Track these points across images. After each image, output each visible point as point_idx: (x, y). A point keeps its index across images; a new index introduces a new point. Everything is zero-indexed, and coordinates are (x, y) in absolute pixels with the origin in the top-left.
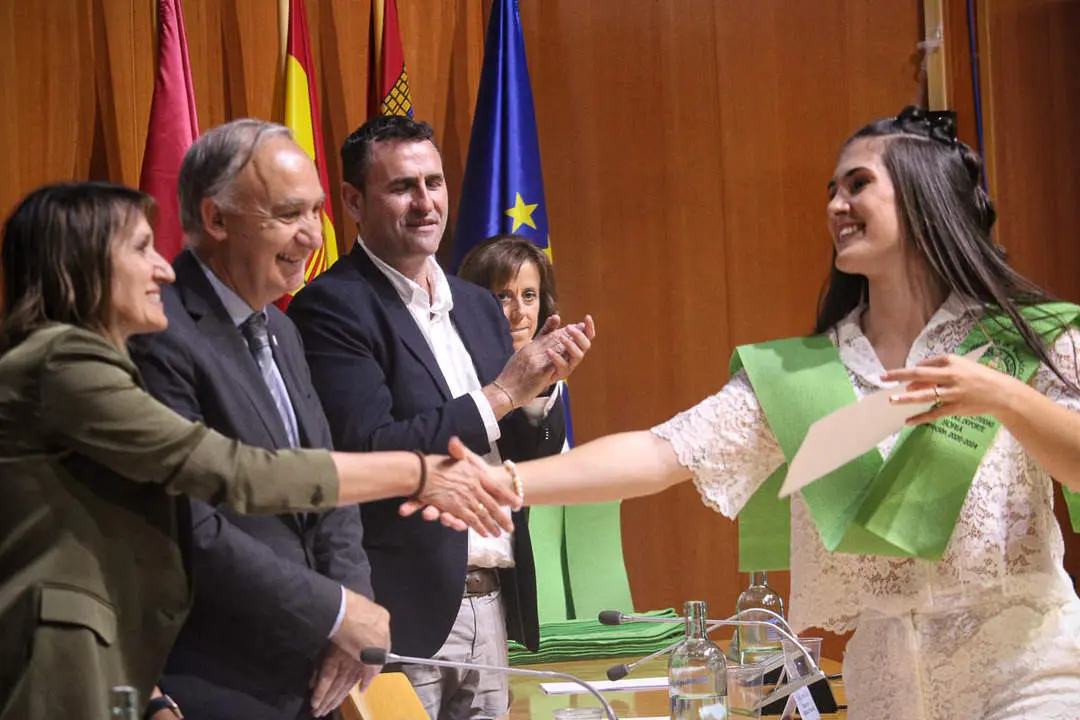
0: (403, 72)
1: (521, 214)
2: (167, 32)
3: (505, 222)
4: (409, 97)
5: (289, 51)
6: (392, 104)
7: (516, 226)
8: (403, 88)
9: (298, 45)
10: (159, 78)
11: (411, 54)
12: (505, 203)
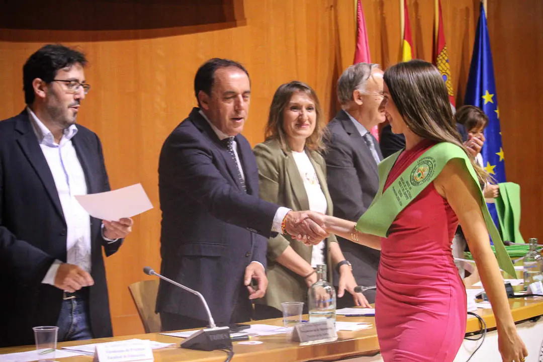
0: (445, 46)
1: (487, 98)
2: (360, 31)
3: (482, 100)
4: (447, 55)
5: (404, 38)
6: (441, 58)
7: (486, 102)
8: (445, 52)
9: (408, 36)
10: (357, 47)
11: (448, 40)
12: (482, 94)
